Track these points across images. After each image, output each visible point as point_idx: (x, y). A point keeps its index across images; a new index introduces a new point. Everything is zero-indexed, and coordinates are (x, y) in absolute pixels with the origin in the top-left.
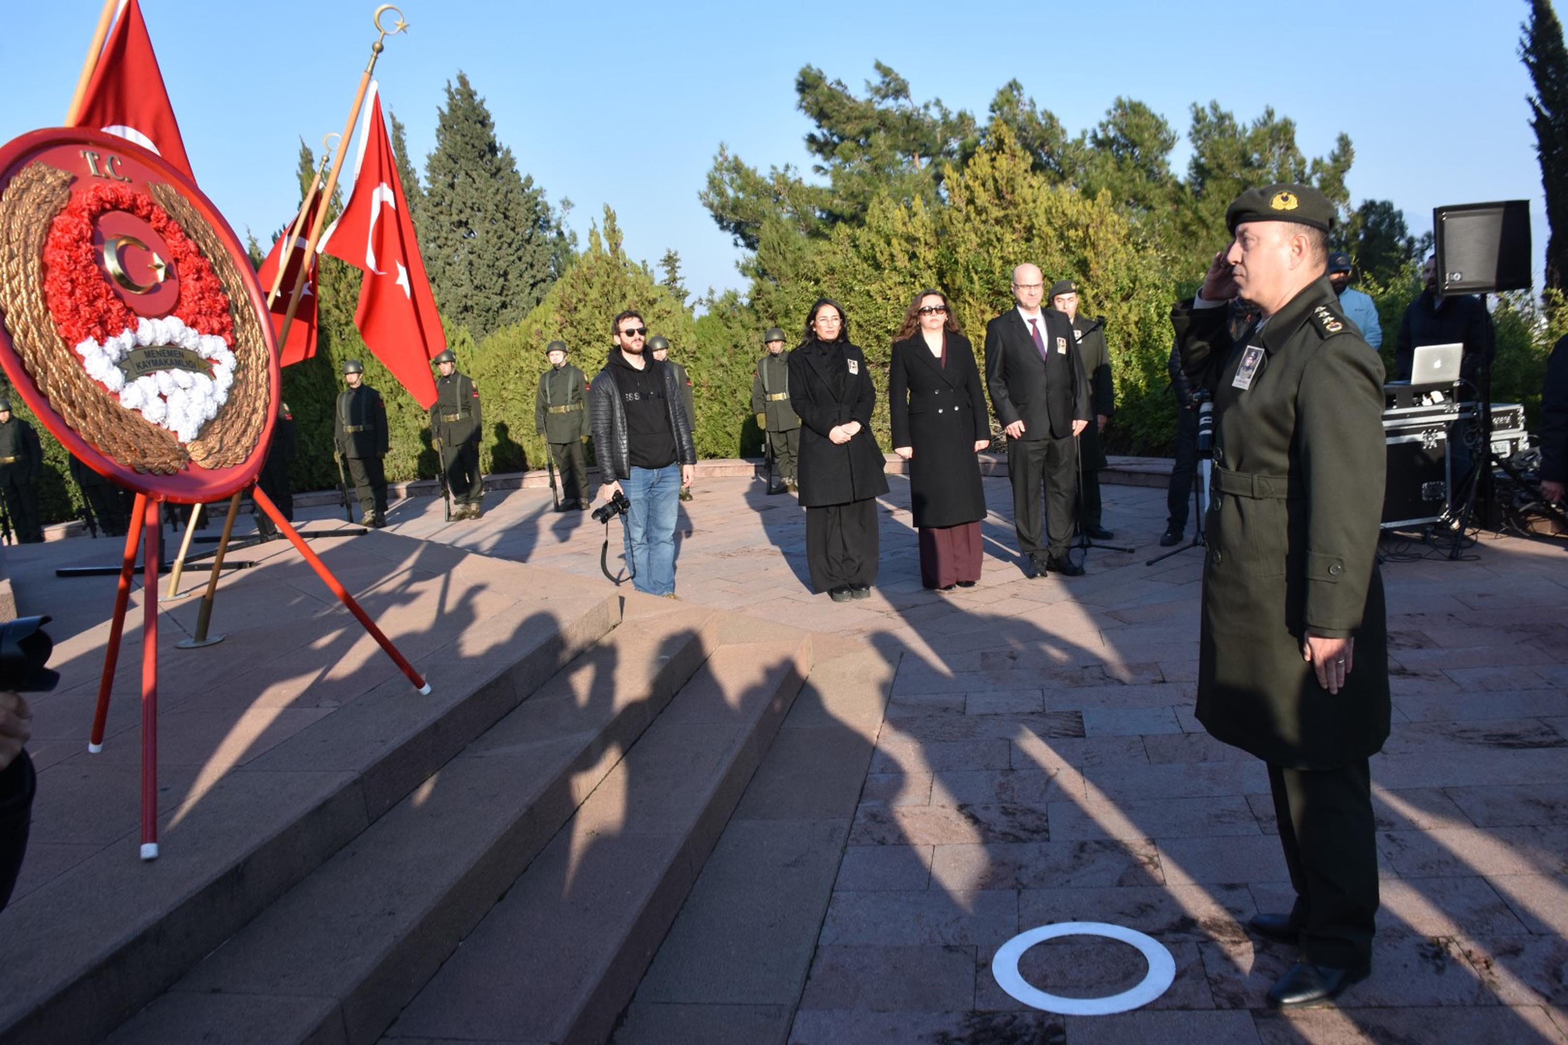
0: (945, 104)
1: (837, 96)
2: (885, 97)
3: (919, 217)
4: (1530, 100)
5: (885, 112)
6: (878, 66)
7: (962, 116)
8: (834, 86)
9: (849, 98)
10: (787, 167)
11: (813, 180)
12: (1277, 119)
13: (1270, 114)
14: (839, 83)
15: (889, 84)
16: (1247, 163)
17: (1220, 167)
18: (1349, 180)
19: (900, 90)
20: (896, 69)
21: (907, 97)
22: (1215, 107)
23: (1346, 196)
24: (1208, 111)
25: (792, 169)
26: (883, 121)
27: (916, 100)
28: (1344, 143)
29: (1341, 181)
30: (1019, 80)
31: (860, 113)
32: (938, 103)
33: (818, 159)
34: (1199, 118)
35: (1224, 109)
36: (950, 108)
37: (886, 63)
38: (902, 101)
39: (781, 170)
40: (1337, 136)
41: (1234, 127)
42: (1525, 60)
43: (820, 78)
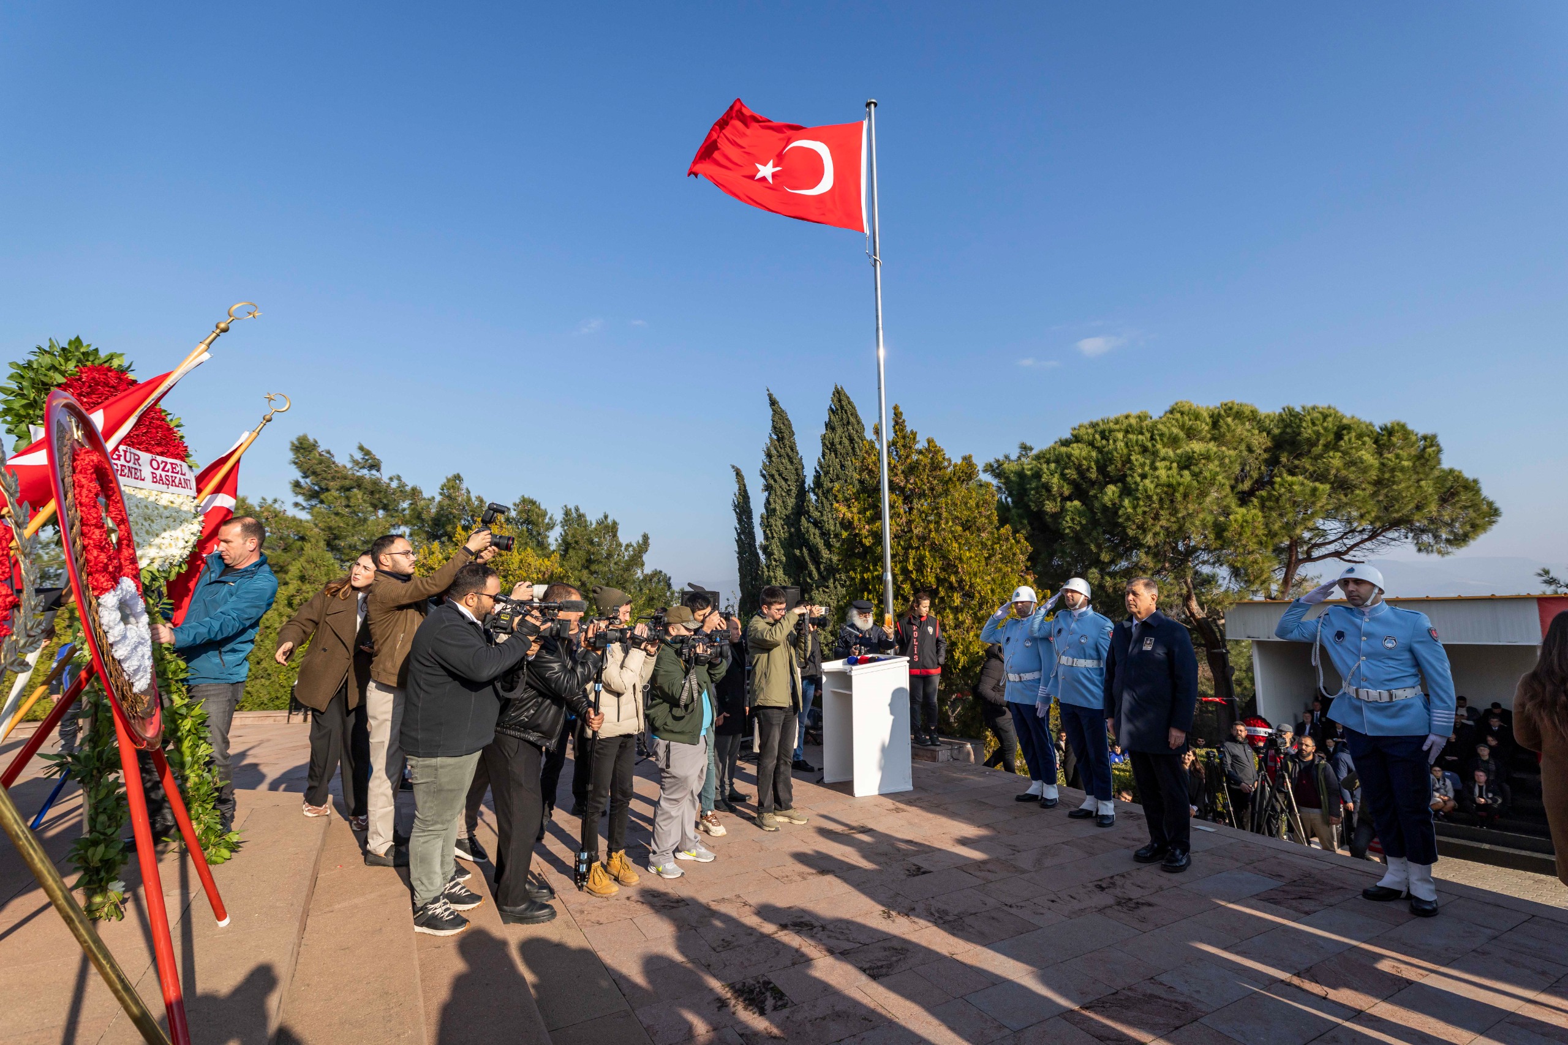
0: (403, 479)
1: (326, 461)
2: (363, 467)
3: (435, 555)
4: (736, 529)
5: (362, 478)
6: (361, 448)
7: (414, 490)
8: (324, 453)
9: (334, 463)
10: (275, 501)
11: (291, 512)
12: (610, 521)
13: (606, 517)
14: (328, 452)
15: (367, 460)
16: (591, 542)
17: (576, 542)
18: (646, 558)
19: (375, 466)
20: (374, 452)
21: (378, 470)
22: (577, 509)
23: (643, 565)
24: (573, 511)
25: (280, 503)
26: (359, 483)
27: (384, 475)
28: (646, 538)
29: (641, 557)
30: (462, 475)
31: (339, 475)
32: (399, 478)
33: (300, 499)
34: (567, 513)
35: (582, 511)
36: (407, 483)
37: (366, 446)
38: (374, 472)
39: (269, 501)
40: (642, 534)
41: (585, 521)
42: (735, 510)
43: (314, 445)
